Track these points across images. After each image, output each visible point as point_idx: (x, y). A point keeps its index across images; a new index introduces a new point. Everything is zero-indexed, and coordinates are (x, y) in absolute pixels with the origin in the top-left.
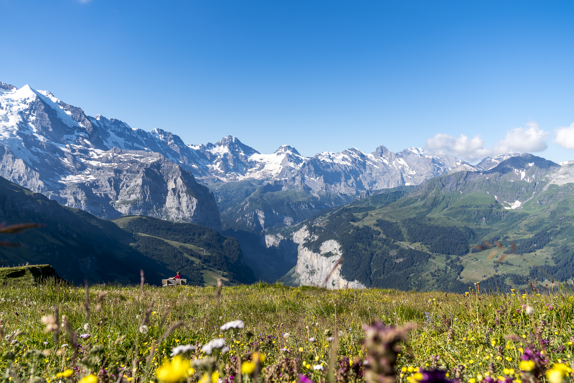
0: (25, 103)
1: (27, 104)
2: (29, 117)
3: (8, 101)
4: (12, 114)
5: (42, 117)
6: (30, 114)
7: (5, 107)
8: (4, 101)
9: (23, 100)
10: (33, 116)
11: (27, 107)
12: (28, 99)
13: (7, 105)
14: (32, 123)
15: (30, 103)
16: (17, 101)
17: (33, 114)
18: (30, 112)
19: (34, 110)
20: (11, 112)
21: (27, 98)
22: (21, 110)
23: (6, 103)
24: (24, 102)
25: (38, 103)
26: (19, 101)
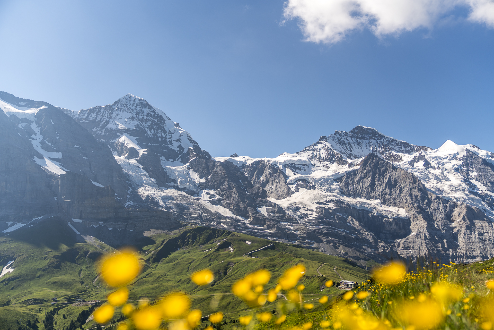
0: (456, 159)
1: (460, 160)
2: (468, 173)
3: (437, 160)
4: (449, 173)
5: (484, 171)
6: (468, 170)
7: (436, 166)
8: (433, 160)
9: (452, 156)
10: (473, 172)
11: (461, 162)
12: (458, 154)
13: (438, 164)
14: (477, 180)
15: (462, 157)
16: (446, 158)
17: (471, 169)
18: (467, 167)
19: (471, 165)
20: (446, 170)
21: (456, 152)
22: (456, 167)
23: (436, 162)
24: (455, 157)
25: (471, 157)
26: (448, 158)
